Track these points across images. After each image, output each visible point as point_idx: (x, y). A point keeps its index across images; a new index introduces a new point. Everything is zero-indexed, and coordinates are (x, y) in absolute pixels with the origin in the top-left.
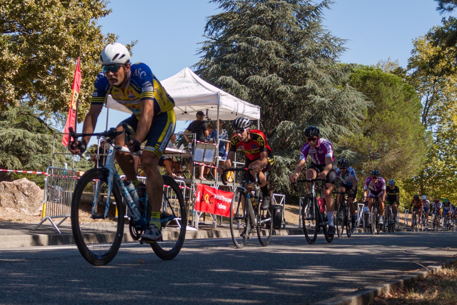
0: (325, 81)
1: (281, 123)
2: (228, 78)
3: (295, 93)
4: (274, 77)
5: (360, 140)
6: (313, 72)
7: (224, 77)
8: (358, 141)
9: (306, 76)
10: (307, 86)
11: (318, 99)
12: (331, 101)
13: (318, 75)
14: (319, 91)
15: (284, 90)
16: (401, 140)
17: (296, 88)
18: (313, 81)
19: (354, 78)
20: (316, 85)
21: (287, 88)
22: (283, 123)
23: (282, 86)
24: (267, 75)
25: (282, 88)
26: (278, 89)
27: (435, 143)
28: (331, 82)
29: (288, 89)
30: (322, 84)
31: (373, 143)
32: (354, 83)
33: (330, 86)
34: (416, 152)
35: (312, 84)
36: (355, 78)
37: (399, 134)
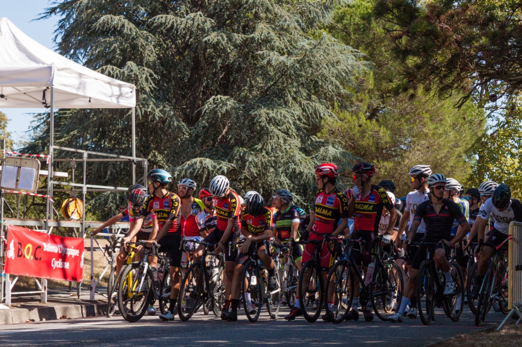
0: (288, 25)
1: (211, 100)
2: (117, 18)
3: (236, 46)
4: (199, 17)
5: (360, 126)
6: (268, 10)
7: (109, 16)
8: (357, 128)
9: (257, 16)
10: (256, 35)
11: (275, 58)
12: (299, 62)
13: (276, 14)
14: (277, 44)
15: (216, 40)
16: (432, 126)
17: (238, 38)
18: (268, 26)
19: (348, 16)
20: (273, 34)
21: (222, 36)
22: (214, 100)
23: (214, 34)
24: (187, 14)
25: (213, 37)
26: (206, 39)
27: (503, 126)
28: (298, 27)
29: (223, 40)
30: (283, 30)
31: (382, 131)
32: (351, 25)
33: (297, 34)
34: (457, 147)
35: (265, 32)
36: (351, 16)
37: (427, 115)
